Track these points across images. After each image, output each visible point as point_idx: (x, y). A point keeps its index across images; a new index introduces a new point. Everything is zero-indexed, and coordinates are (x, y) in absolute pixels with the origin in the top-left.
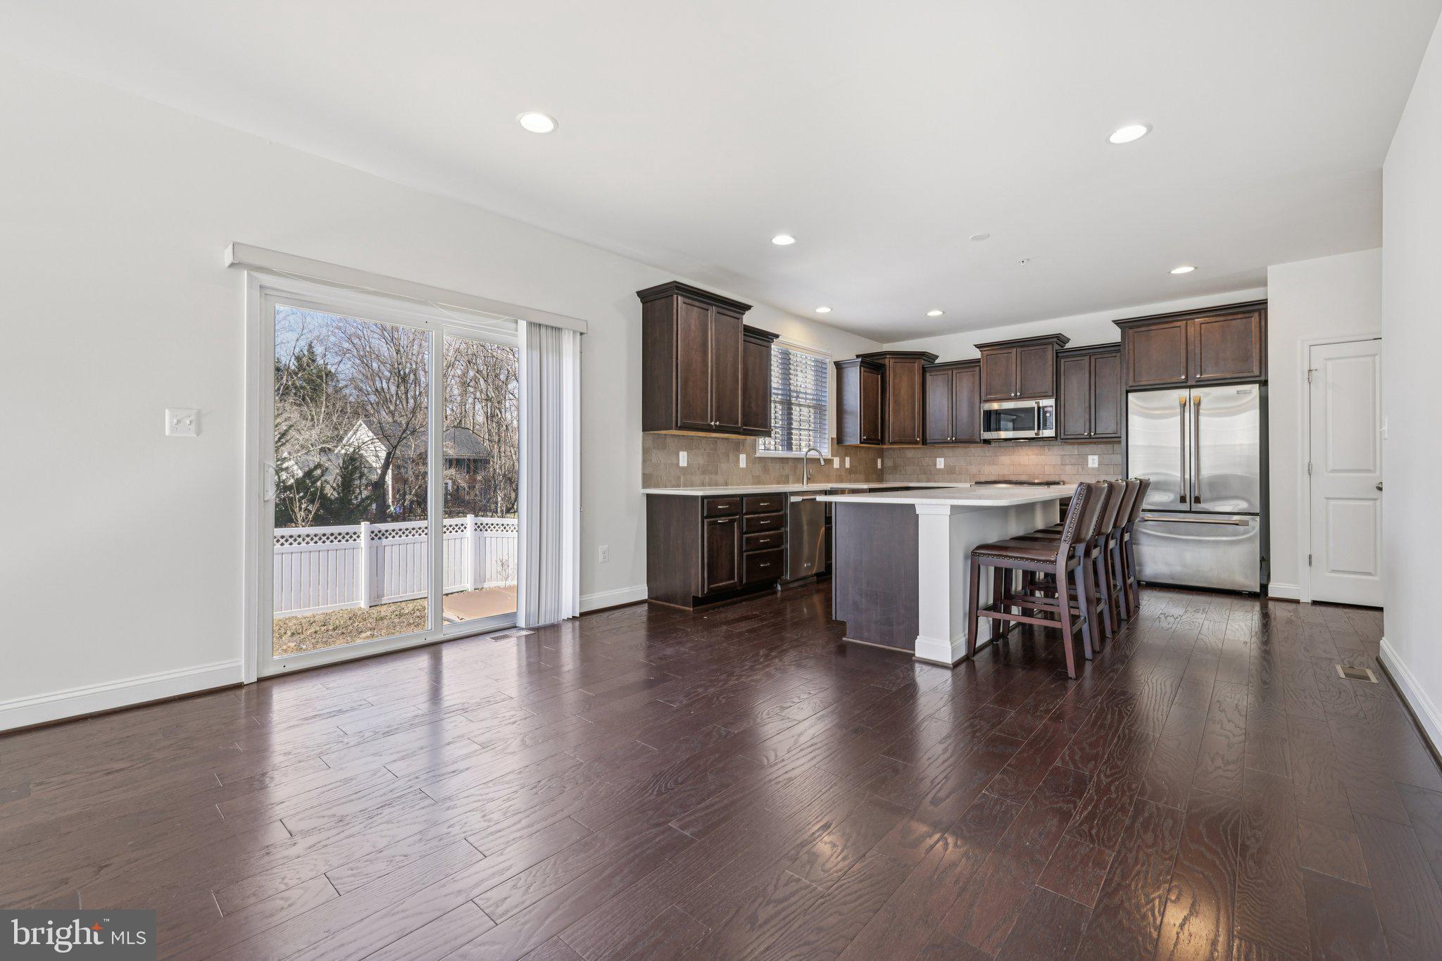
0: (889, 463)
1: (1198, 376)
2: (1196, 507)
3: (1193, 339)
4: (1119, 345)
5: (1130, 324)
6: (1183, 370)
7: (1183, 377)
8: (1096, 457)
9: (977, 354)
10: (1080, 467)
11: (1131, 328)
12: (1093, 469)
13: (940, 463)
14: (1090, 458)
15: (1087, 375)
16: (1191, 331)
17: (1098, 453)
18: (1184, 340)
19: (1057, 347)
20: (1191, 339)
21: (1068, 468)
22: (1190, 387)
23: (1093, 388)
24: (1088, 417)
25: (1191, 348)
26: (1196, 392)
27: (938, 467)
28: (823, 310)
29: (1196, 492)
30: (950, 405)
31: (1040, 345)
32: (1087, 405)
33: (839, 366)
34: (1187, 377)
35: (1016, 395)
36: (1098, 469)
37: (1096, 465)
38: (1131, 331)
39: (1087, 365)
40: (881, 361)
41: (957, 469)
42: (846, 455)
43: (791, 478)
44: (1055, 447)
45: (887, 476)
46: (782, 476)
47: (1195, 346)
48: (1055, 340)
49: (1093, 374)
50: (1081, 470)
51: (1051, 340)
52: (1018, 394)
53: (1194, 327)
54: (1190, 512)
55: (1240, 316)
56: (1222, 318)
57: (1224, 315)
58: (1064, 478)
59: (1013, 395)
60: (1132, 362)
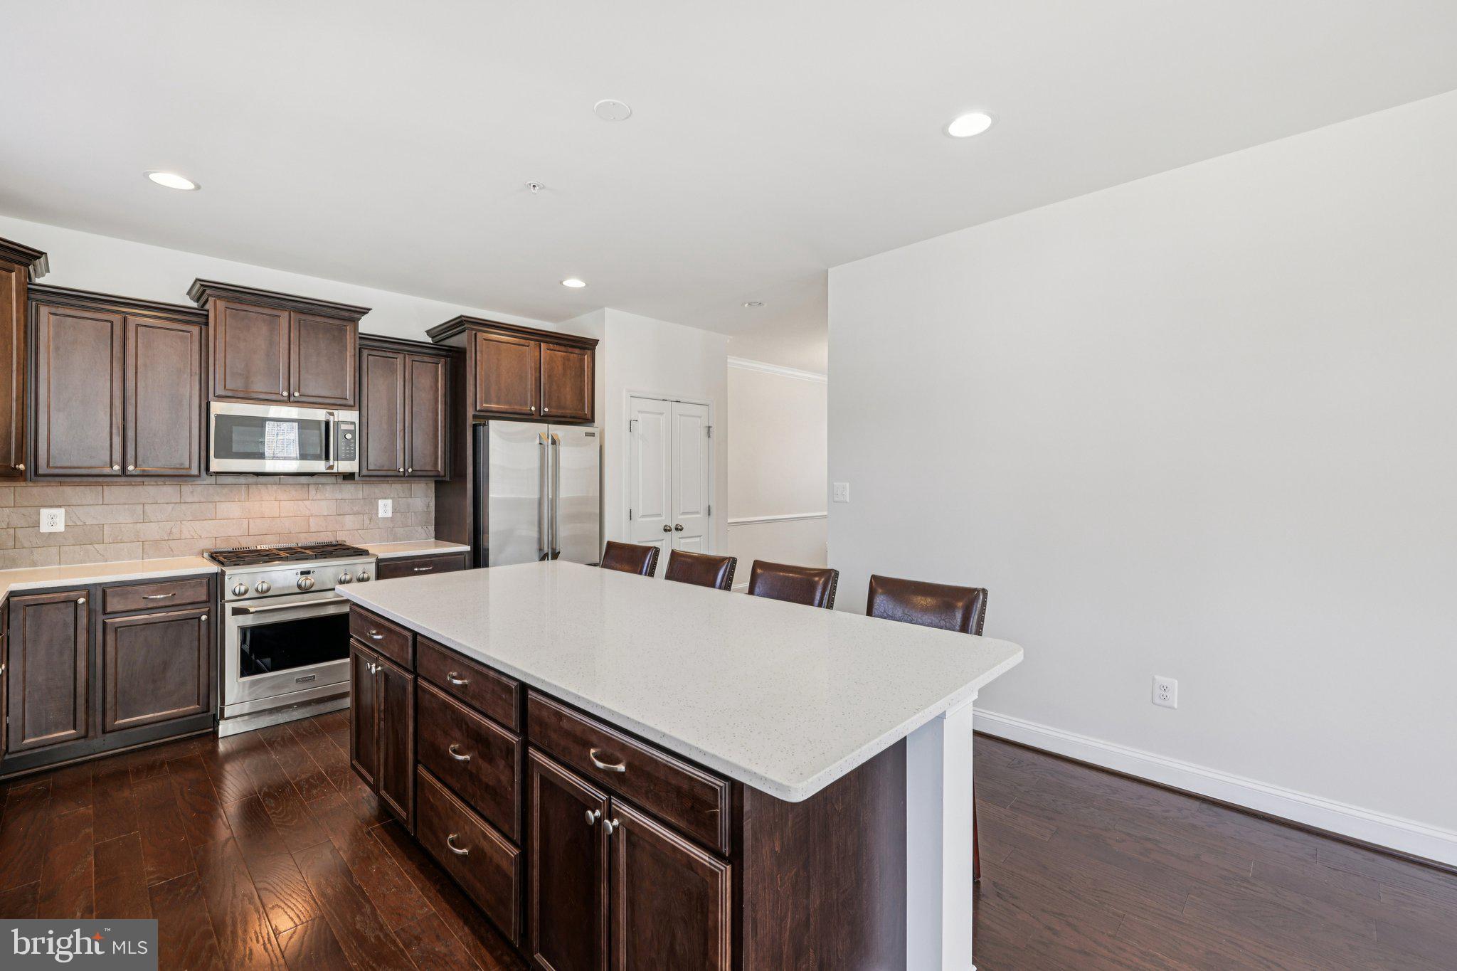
3: (540, 365)
6: (531, 399)
7: (533, 409)
8: (389, 502)
10: (366, 517)
12: (385, 519)
13: (54, 520)
14: (381, 503)
15: (401, 383)
17: (392, 496)
18: (532, 363)
20: (538, 364)
21: (349, 520)
23: (408, 402)
25: (538, 375)
27: (45, 530)
30: (118, 394)
31: (335, 318)
32: (401, 426)
35: (291, 395)
36: (392, 519)
37: (389, 515)
39: (401, 367)
41: (106, 531)
44: (328, 488)
47: (542, 374)
49: (409, 382)
50: (367, 522)
51: (355, 315)
52: (295, 393)
53: (541, 352)
55: (577, 351)
56: (564, 349)
57: (566, 345)
59: (284, 394)
60: (481, 378)
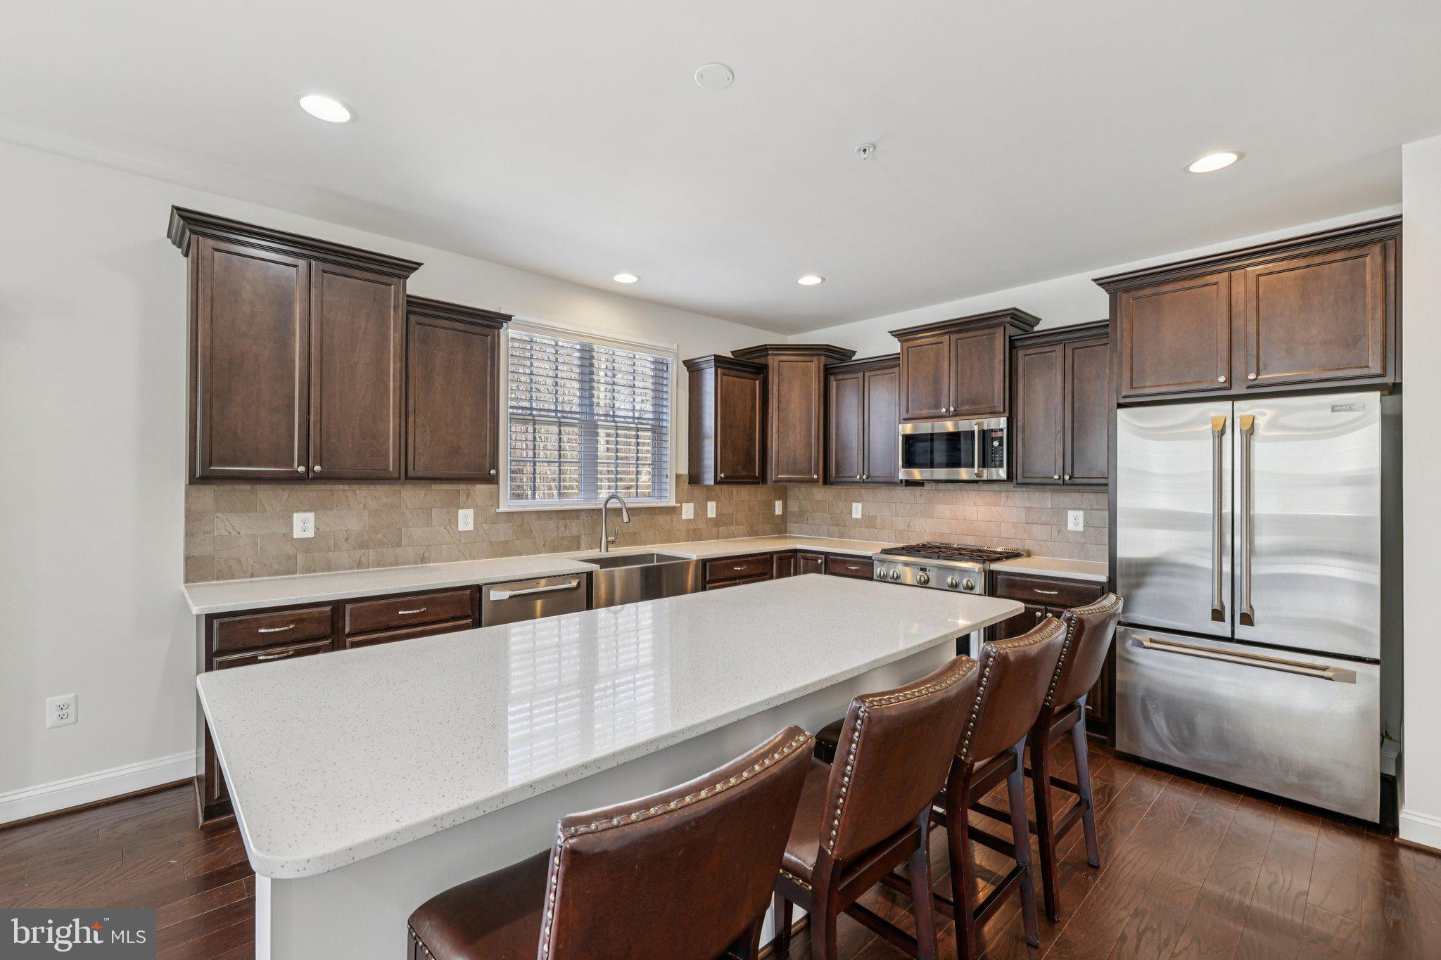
0: (793, 507)
1: (1252, 376)
2: (1243, 632)
3: (1242, 307)
4: (1107, 325)
5: (1125, 285)
6: (1223, 365)
7: (1222, 379)
8: (1080, 514)
9: (895, 347)
10: (1054, 528)
11: (1127, 291)
12: (1075, 533)
13: (857, 510)
14: (1071, 514)
15: (1060, 377)
16: (1238, 289)
17: (1081, 507)
18: (1224, 308)
19: (1012, 331)
20: (1238, 306)
21: (1036, 528)
22: (1234, 398)
23: (1069, 398)
24: (1061, 449)
25: (1238, 322)
26: (1245, 408)
27: (854, 516)
28: (625, 279)
29: (1244, 606)
30: (861, 426)
31: (984, 328)
32: (1059, 428)
33: (693, 367)
34: (1230, 379)
35: (948, 410)
36: (1083, 534)
37: (1080, 528)
38: (1125, 296)
39: (1060, 360)
40: (762, 361)
41: (878, 521)
42: (709, 499)
43: (583, 541)
45: (792, 526)
46: (563, 538)
47: (1246, 321)
48: (1008, 319)
49: (1071, 375)
50: (1056, 534)
51: (1001, 320)
52: (952, 409)
53: (1245, 282)
54: (1231, 640)
55: (1339, 255)
56: (1302, 262)
57: (1305, 256)
58: (1029, 545)
59: (944, 410)
60: (1129, 352)
